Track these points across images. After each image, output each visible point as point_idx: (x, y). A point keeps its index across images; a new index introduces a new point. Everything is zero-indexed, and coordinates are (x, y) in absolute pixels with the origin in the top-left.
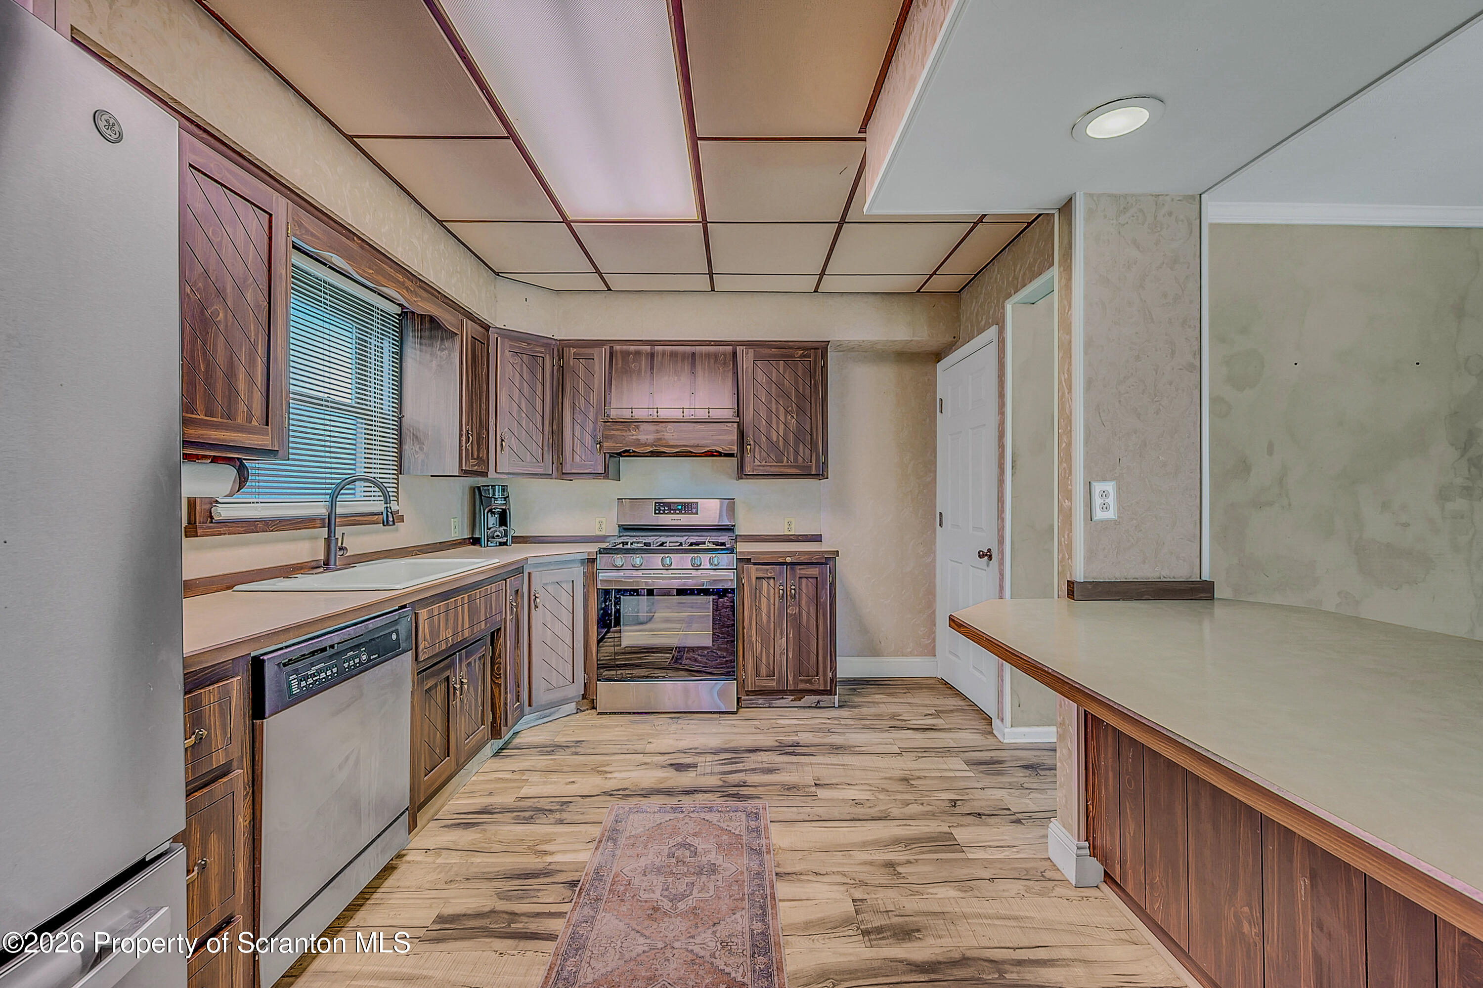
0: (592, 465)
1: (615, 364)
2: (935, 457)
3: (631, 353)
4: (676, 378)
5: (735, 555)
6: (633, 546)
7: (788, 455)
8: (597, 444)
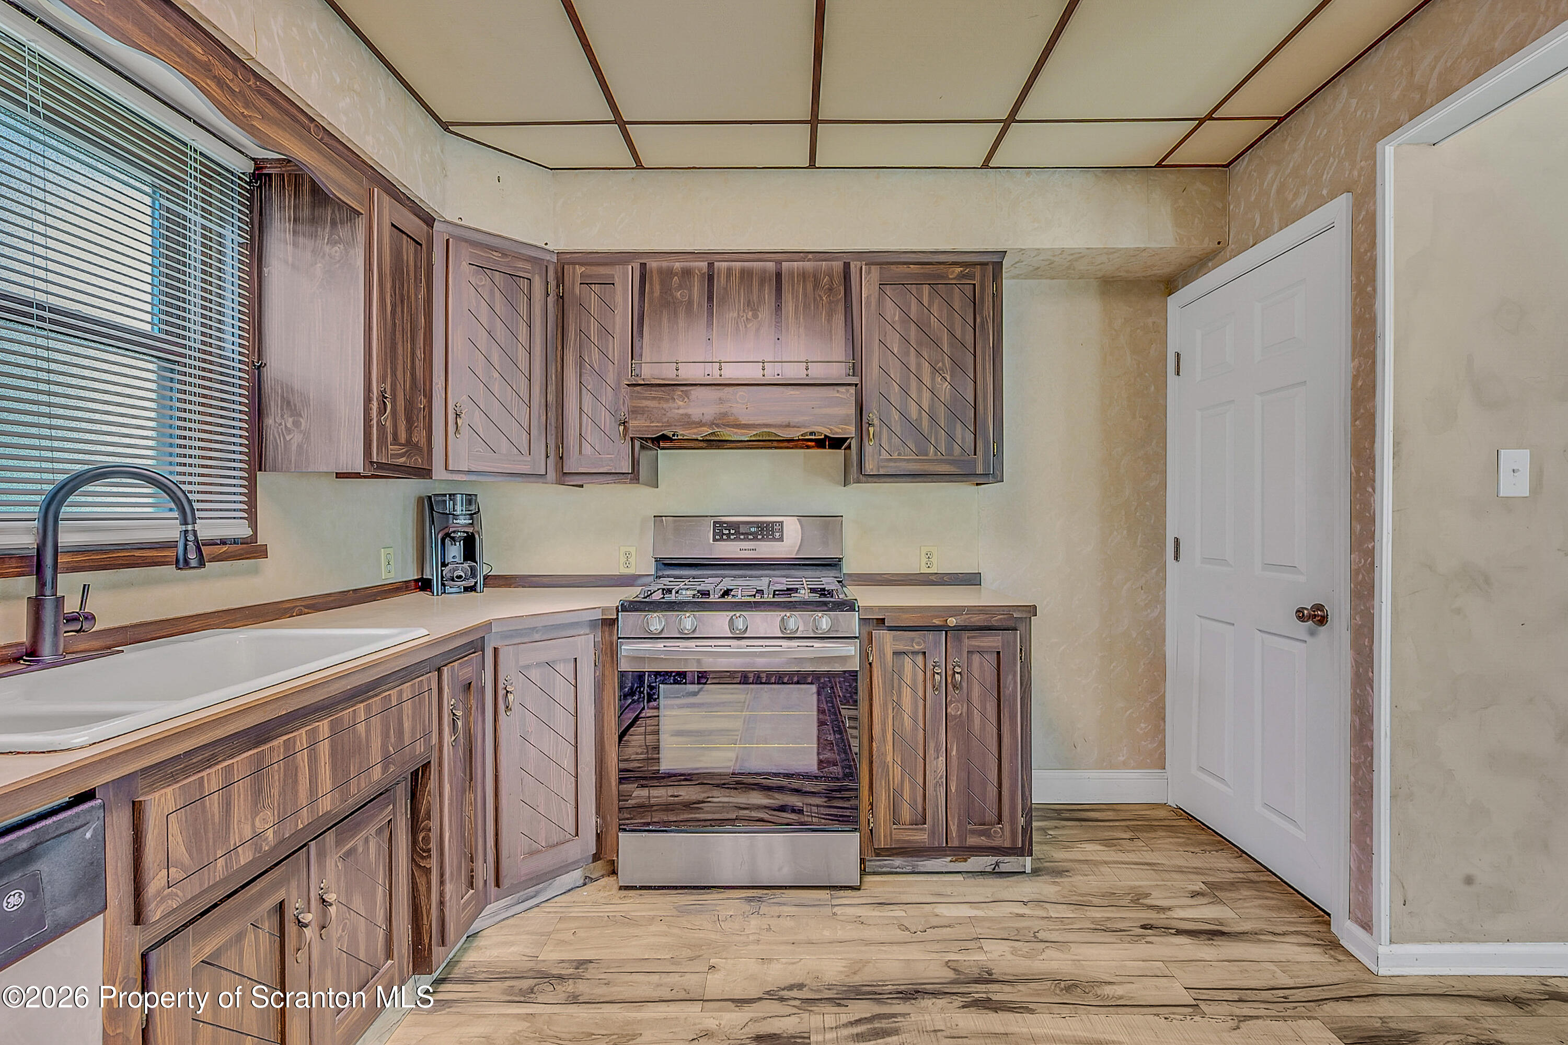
0: (611, 460)
1: (649, 293)
2: (1165, 448)
3: (676, 274)
4: (750, 313)
5: (857, 613)
6: (680, 598)
7: (937, 443)
8: (620, 425)
